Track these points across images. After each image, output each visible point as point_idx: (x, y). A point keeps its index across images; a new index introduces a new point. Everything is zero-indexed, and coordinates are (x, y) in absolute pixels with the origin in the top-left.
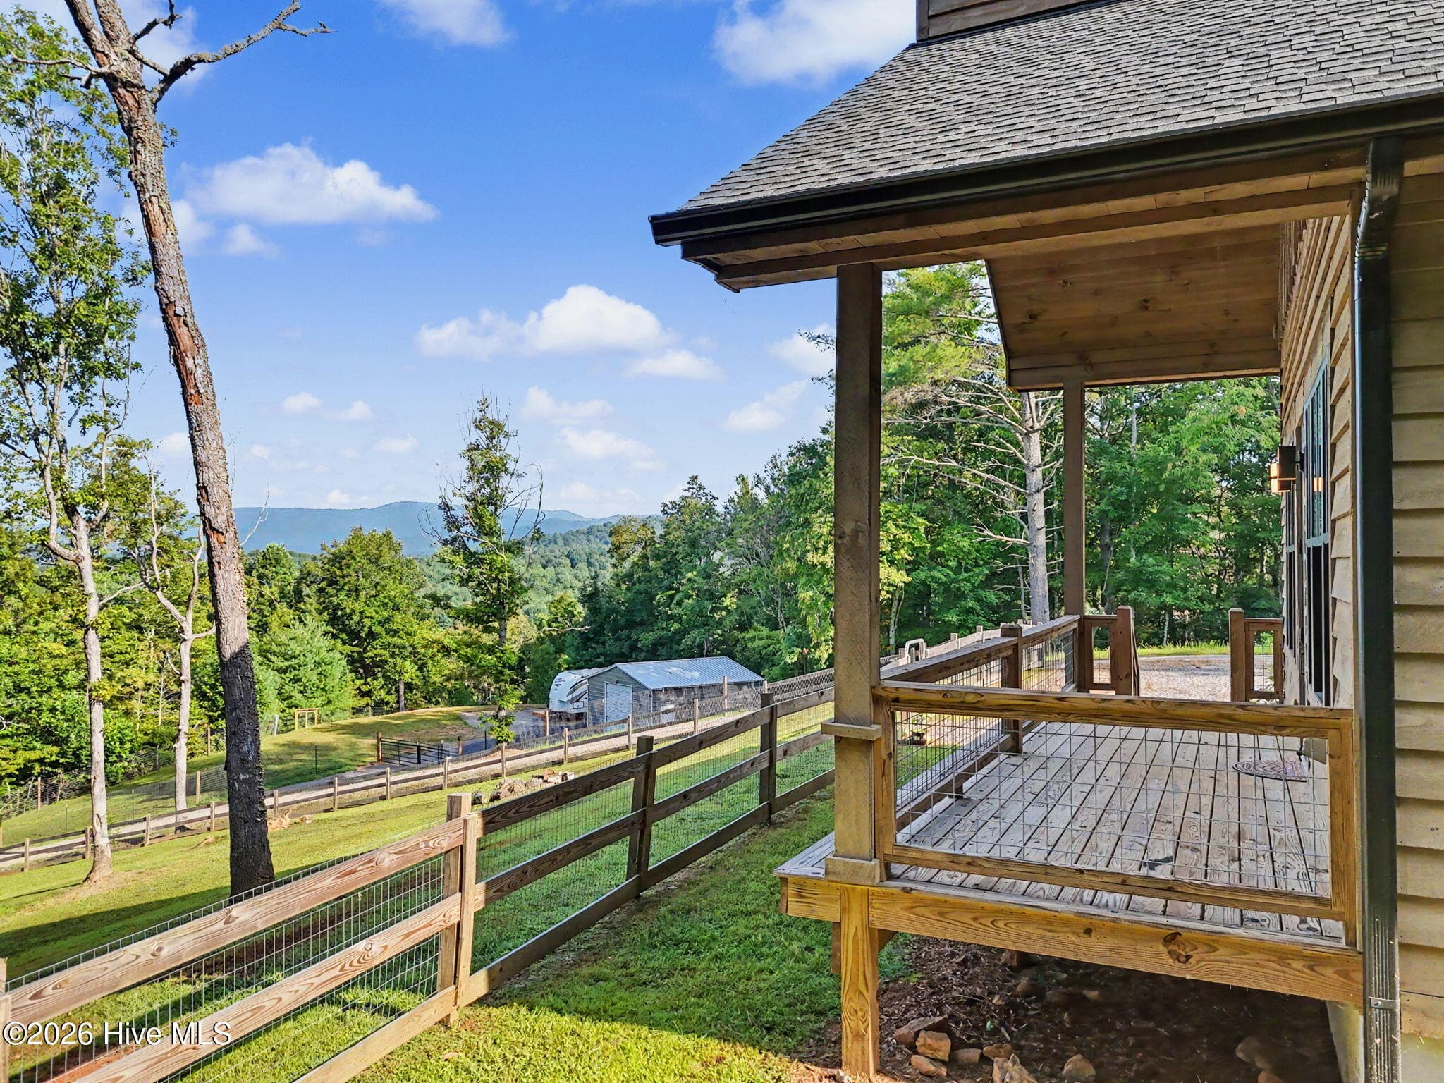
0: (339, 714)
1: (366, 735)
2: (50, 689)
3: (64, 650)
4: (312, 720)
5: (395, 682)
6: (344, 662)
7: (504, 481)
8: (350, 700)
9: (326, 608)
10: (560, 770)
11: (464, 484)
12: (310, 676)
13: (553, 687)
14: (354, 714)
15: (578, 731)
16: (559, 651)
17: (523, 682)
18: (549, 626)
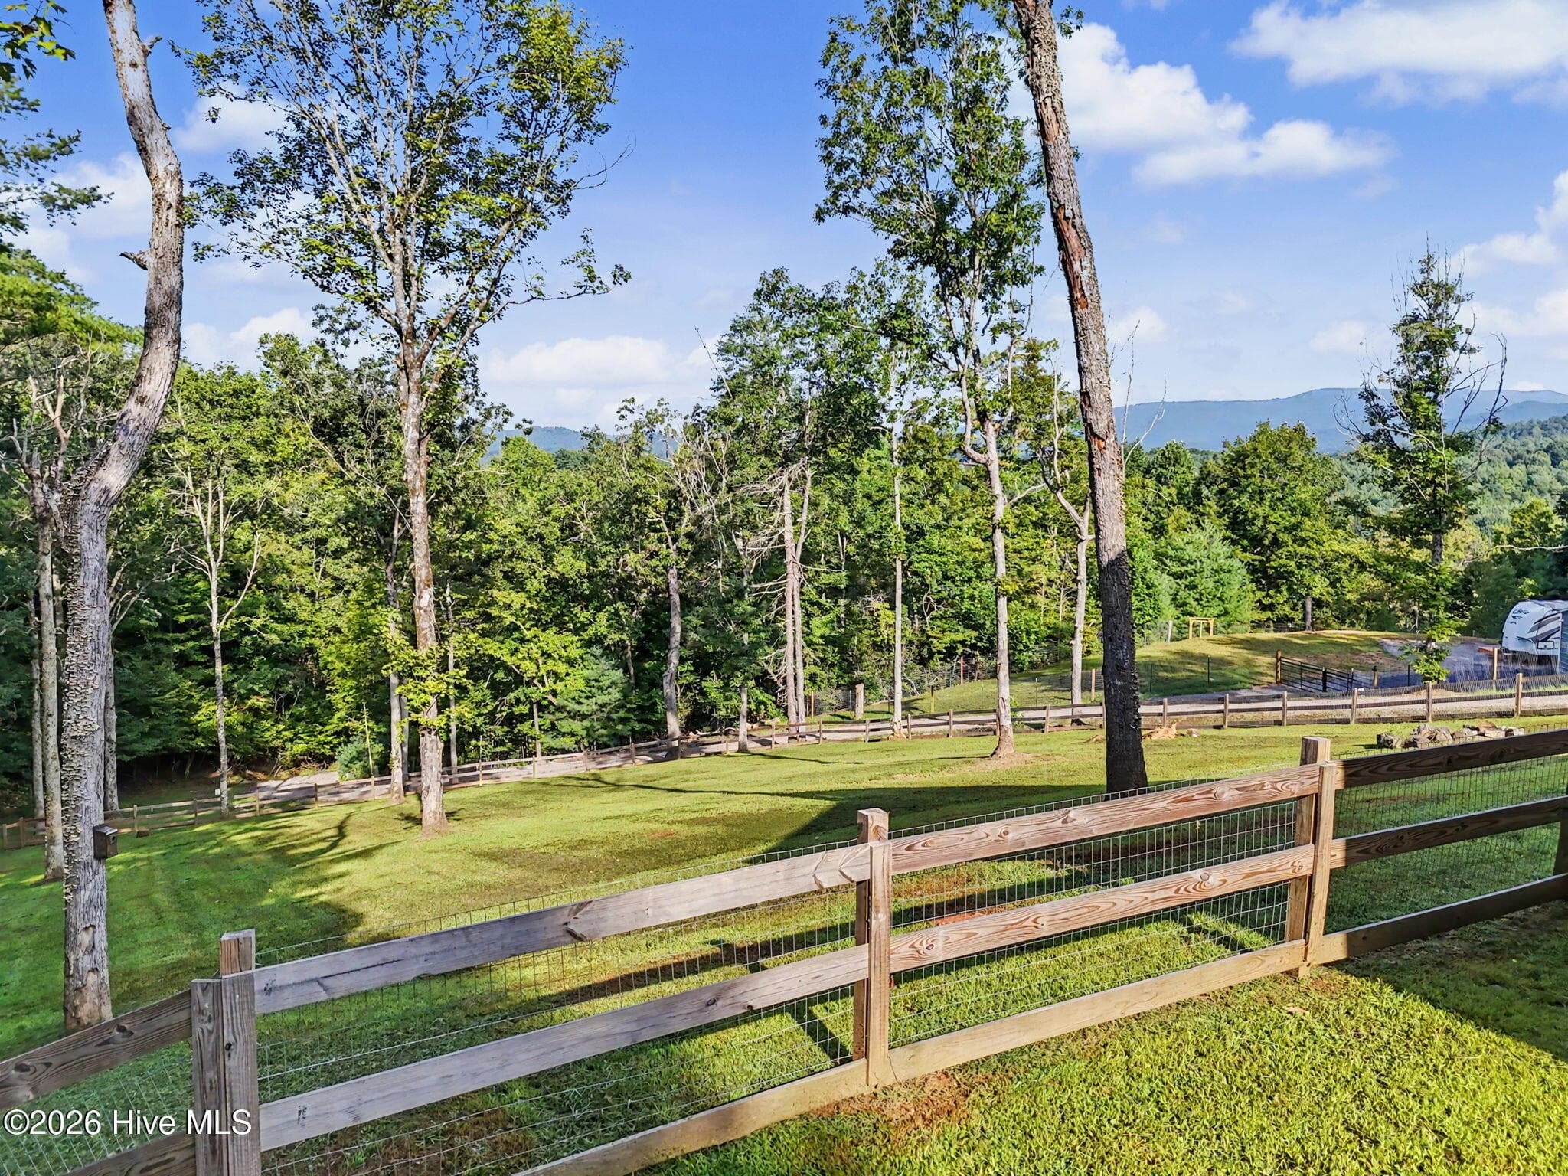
0: (1236, 626)
1: (1265, 653)
2: (970, 579)
3: (982, 545)
4: (1208, 629)
5: (1302, 597)
6: (1244, 571)
7: (1451, 358)
8: (1250, 614)
9: (1226, 512)
10: (1504, 724)
11: (1395, 366)
12: (1207, 584)
13: (1510, 618)
14: (1253, 627)
15: (1539, 678)
16: (1522, 574)
17: (1469, 610)
18: (1510, 541)
